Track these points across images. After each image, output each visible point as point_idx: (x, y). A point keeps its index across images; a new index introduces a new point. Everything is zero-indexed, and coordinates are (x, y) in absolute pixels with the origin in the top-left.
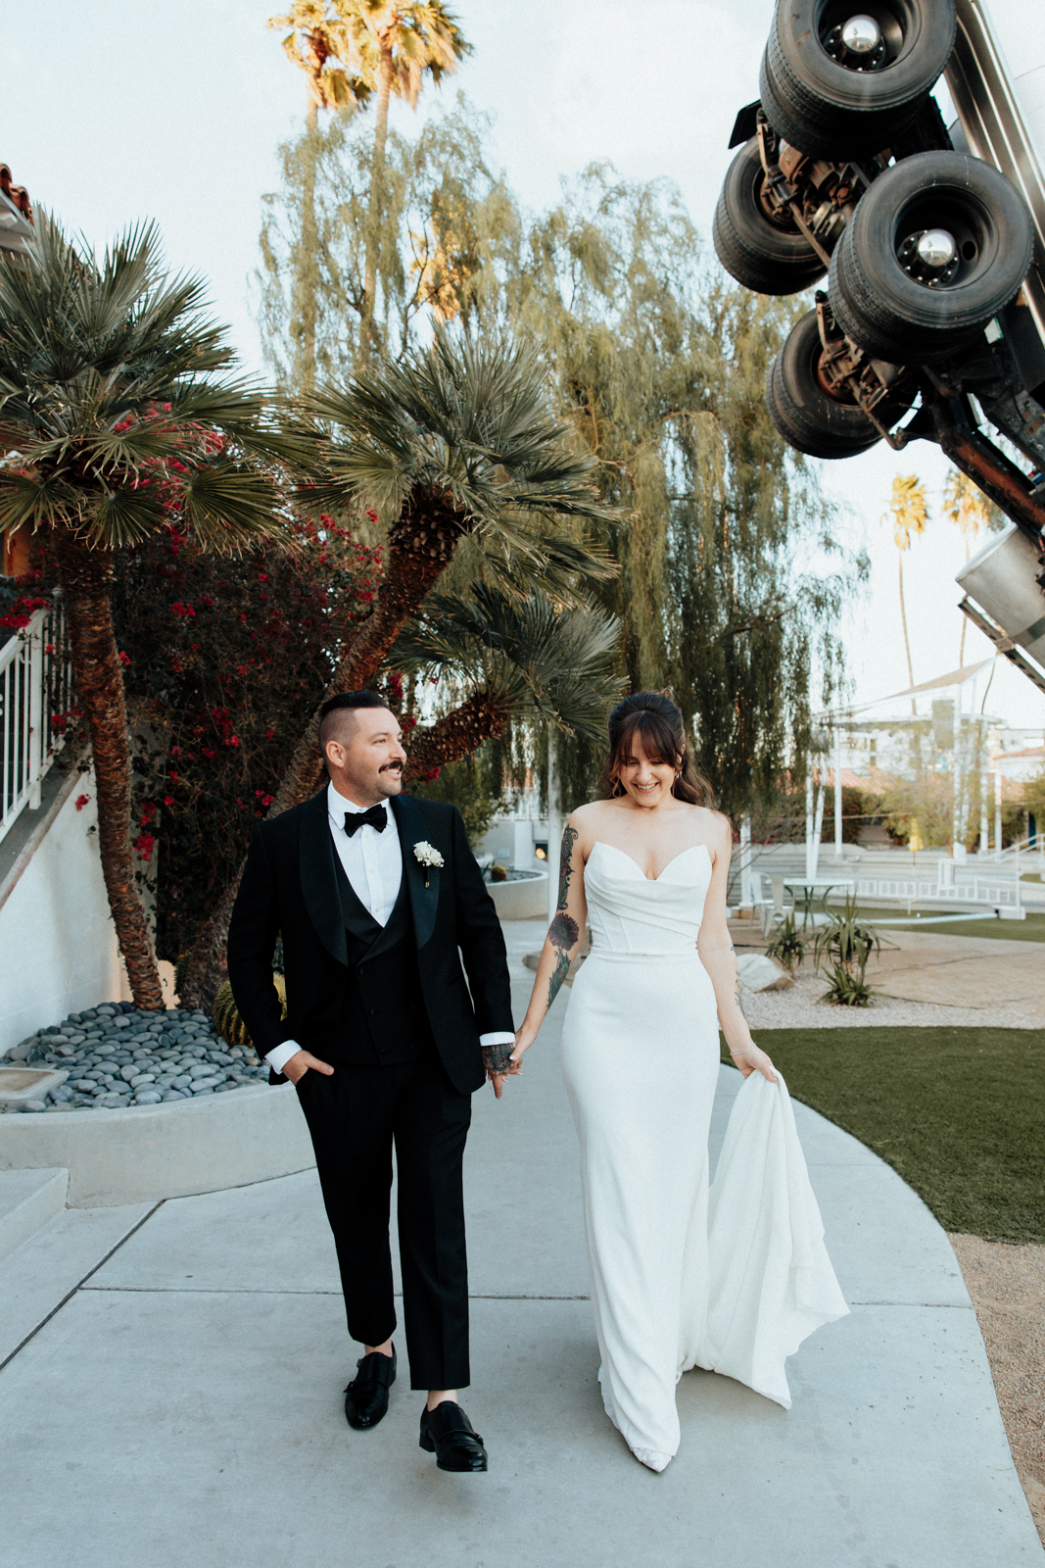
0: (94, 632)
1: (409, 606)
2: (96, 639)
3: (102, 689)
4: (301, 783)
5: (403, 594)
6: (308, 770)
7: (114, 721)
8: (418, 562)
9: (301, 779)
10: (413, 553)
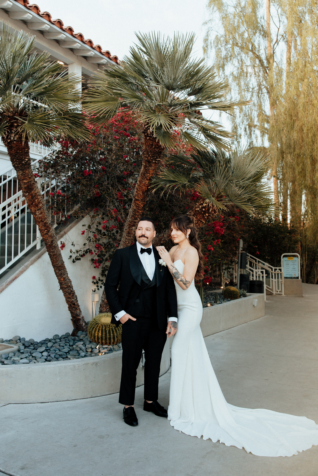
0: (25, 183)
1: (152, 160)
2: (26, 186)
3: (32, 204)
4: (127, 237)
5: (149, 155)
6: (128, 232)
7: (40, 216)
8: (152, 140)
9: (127, 235)
10: (149, 136)
